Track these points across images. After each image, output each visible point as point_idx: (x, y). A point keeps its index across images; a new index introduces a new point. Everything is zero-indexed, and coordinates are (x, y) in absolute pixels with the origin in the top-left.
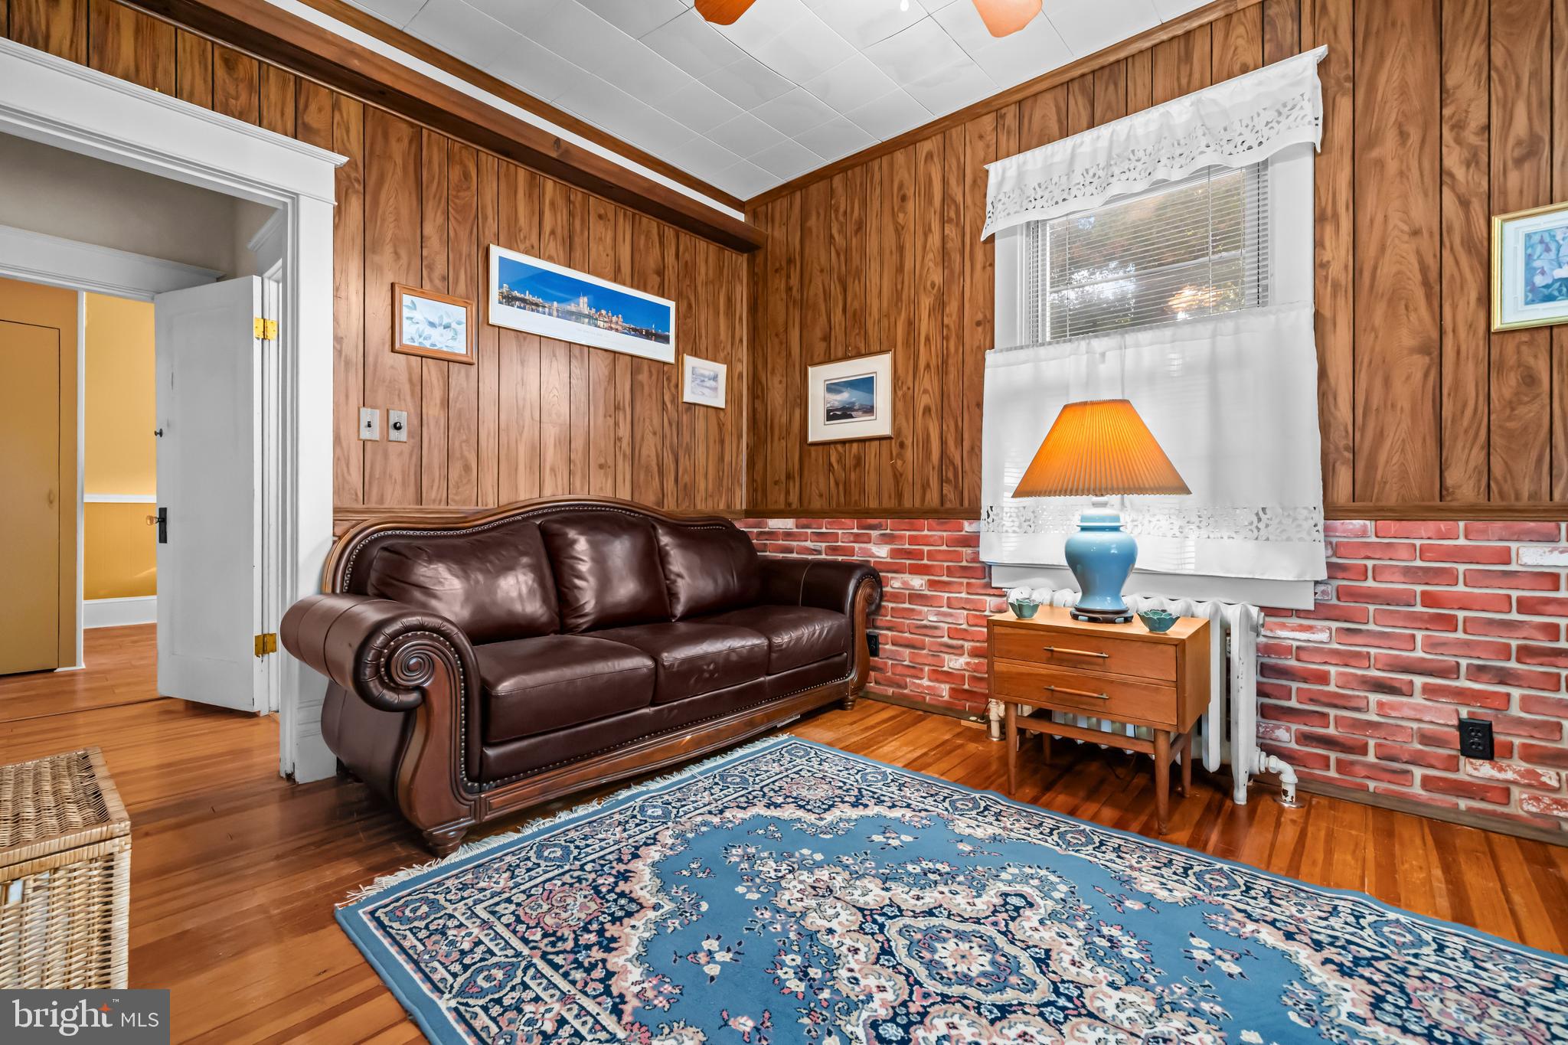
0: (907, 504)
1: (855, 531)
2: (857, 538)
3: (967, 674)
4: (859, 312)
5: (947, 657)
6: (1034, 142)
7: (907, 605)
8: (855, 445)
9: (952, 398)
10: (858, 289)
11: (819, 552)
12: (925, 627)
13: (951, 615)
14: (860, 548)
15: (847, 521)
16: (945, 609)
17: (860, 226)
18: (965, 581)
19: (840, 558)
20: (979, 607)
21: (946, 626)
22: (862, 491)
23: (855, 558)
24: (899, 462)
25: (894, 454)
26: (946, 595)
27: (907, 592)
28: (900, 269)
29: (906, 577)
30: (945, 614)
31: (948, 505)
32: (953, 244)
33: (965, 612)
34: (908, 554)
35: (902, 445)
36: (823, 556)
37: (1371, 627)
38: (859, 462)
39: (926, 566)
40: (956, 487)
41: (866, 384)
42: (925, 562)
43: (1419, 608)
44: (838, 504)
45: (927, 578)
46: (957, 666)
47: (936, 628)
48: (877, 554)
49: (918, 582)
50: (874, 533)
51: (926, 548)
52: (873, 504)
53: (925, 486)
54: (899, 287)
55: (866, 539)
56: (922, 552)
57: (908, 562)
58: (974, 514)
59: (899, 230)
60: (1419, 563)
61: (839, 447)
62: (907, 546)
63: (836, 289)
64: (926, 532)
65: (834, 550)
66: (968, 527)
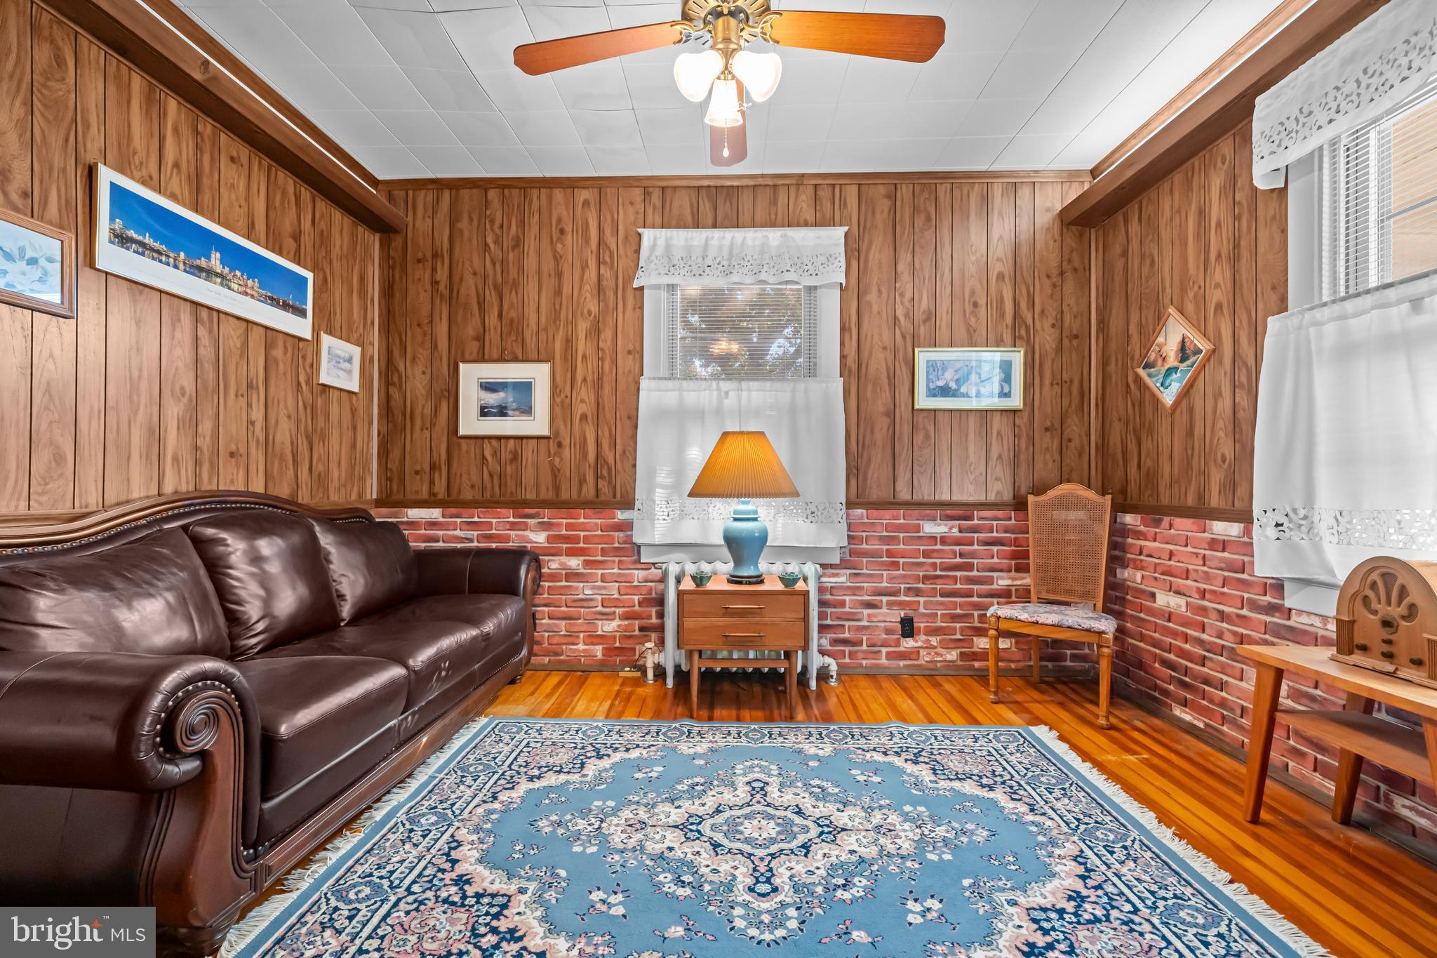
0: (565, 495)
1: (511, 519)
2: (513, 526)
3: (618, 634)
4: (516, 321)
5: (600, 623)
6: (674, 222)
7: (564, 583)
8: (511, 442)
9: (607, 409)
10: (515, 301)
11: (471, 541)
12: (582, 600)
13: (605, 588)
14: (516, 536)
15: (504, 511)
16: (599, 583)
17: (518, 244)
18: (617, 559)
19: (494, 545)
20: (629, 579)
21: (599, 598)
22: (519, 483)
23: (511, 544)
24: (557, 460)
25: (552, 452)
26: (600, 572)
27: (564, 572)
28: (558, 292)
29: (564, 559)
30: (600, 588)
31: (602, 498)
32: (608, 282)
33: (617, 584)
34: (566, 539)
35: (560, 445)
36: (475, 544)
37: (865, 571)
38: (515, 457)
39: (582, 549)
40: (610, 482)
41: (525, 388)
42: (582, 545)
43: (885, 559)
44: (492, 495)
45: (583, 558)
46: (610, 629)
47: (591, 600)
48: (535, 540)
49: (574, 563)
50: (531, 522)
51: (582, 534)
52: (531, 496)
53: (582, 482)
54: (557, 307)
55: (522, 527)
56: (578, 537)
57: (565, 546)
58: (629, 504)
59: (557, 258)
60: (885, 534)
61: (494, 442)
62: (564, 532)
63: (491, 296)
64: (582, 520)
65: (489, 538)
66: (621, 515)
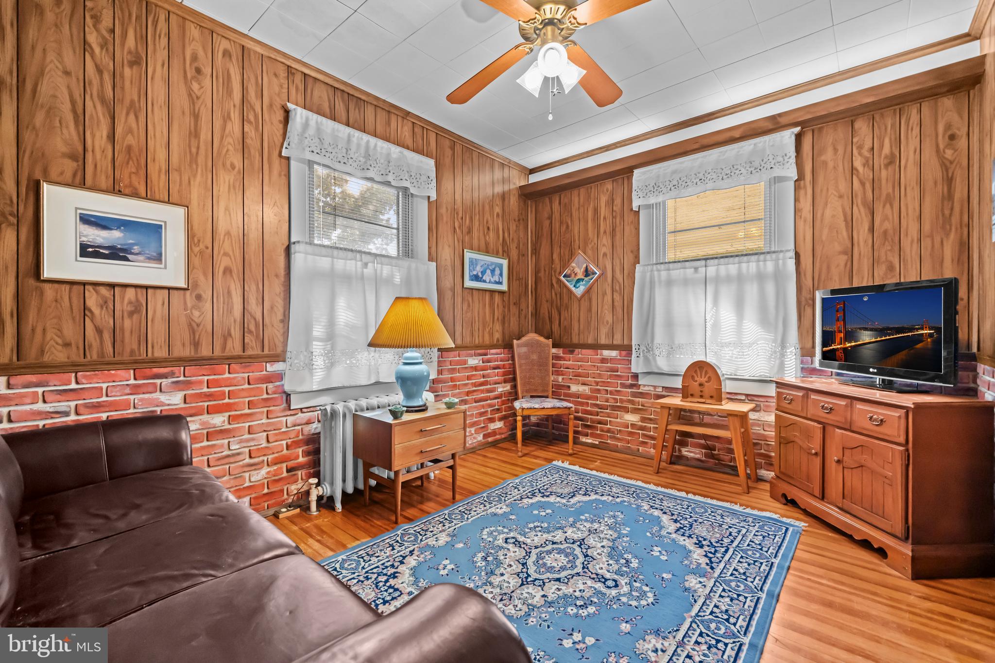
0: (205, 351)
1: (132, 382)
2: (135, 390)
3: (266, 481)
4: (136, 150)
5: (247, 475)
6: (315, 108)
7: (205, 443)
8: (130, 293)
9: (254, 265)
10: (134, 125)
11: (67, 414)
12: (228, 456)
13: (253, 439)
14: (141, 400)
15: (122, 373)
16: (247, 436)
17: (136, 61)
18: (265, 410)
19: (104, 416)
20: (278, 426)
21: (247, 450)
22: (144, 339)
23: (132, 411)
24: (196, 313)
25: (189, 305)
26: (247, 425)
27: (205, 432)
28: (195, 134)
29: (205, 417)
30: (248, 440)
31: (249, 352)
32: (253, 141)
33: (265, 434)
34: (209, 396)
35: (199, 297)
36: (73, 417)
37: (441, 393)
38: (136, 309)
39: (228, 404)
40: (257, 337)
42: (227, 401)
43: (450, 383)
44: (101, 354)
45: (227, 414)
46: (259, 477)
47: (238, 454)
48: (167, 402)
49: (219, 420)
50: (165, 382)
51: (227, 389)
52: (160, 353)
53: (227, 336)
54: (194, 150)
55: (151, 389)
56: (224, 393)
57: (206, 404)
58: (279, 357)
59: (193, 98)
60: (450, 367)
61: (103, 291)
62: (205, 390)
64: (227, 375)
65: (97, 407)
66: (272, 368)
